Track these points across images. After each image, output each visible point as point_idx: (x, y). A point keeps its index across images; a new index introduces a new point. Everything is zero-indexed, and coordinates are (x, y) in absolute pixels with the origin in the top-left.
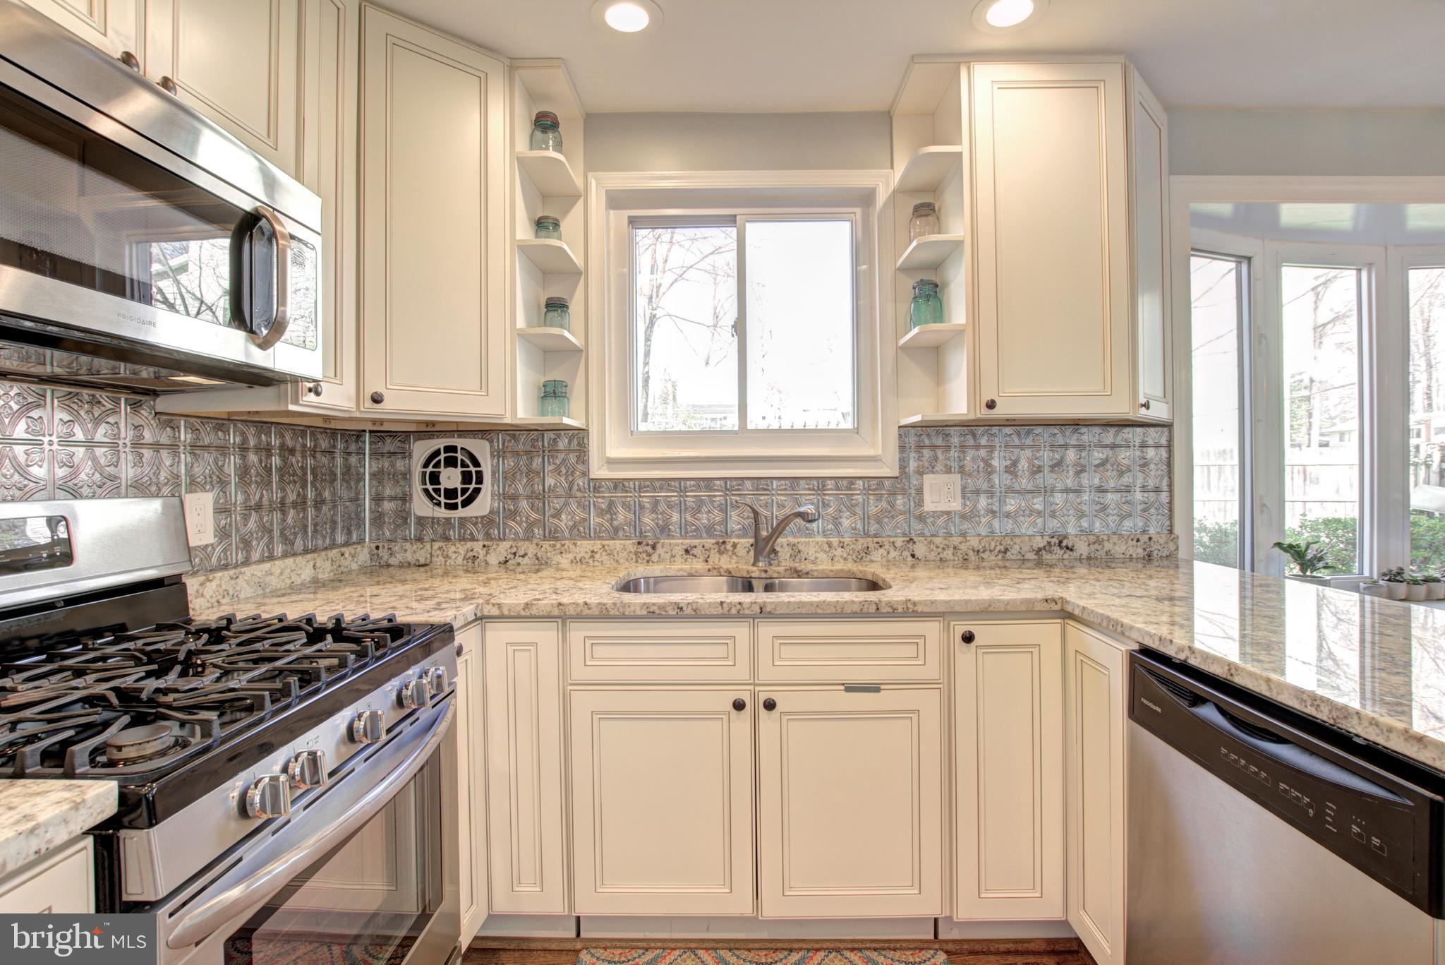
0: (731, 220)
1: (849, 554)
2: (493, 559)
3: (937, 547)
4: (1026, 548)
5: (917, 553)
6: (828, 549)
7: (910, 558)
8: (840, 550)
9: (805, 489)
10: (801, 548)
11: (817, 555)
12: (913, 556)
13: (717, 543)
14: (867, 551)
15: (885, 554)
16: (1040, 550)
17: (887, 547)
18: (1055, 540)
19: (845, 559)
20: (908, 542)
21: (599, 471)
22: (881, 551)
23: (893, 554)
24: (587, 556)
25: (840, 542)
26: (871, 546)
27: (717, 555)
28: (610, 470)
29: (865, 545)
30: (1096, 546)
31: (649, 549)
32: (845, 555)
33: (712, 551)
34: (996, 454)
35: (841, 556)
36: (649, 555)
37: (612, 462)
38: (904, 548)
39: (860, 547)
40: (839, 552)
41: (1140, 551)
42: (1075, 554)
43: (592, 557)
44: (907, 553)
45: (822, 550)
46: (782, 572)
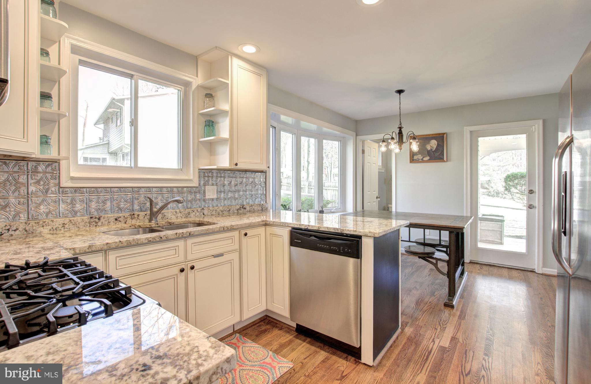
0: (131, 76)
1: (183, 215)
3: (211, 211)
4: (235, 209)
5: (205, 213)
6: (175, 214)
7: (203, 215)
8: (180, 214)
9: (165, 191)
10: (165, 214)
11: (172, 216)
12: (203, 214)
13: (131, 215)
14: (189, 213)
15: (195, 214)
16: (238, 209)
17: (195, 212)
18: (242, 206)
19: (182, 217)
20: (202, 209)
21: (66, 183)
22: (194, 213)
23: (198, 214)
24: (60, 226)
25: (180, 211)
26: (190, 212)
27: (131, 220)
28: (72, 183)
29: (188, 211)
30: (251, 207)
31: (97, 220)
32: (181, 216)
33: (128, 218)
34: (226, 179)
35: (180, 216)
36: (97, 223)
37: (73, 179)
38: (201, 212)
39: (186, 212)
40: (179, 215)
41: (260, 208)
42: (246, 210)
43: (63, 226)
44: (202, 213)
45: (173, 214)
46: (164, 223)
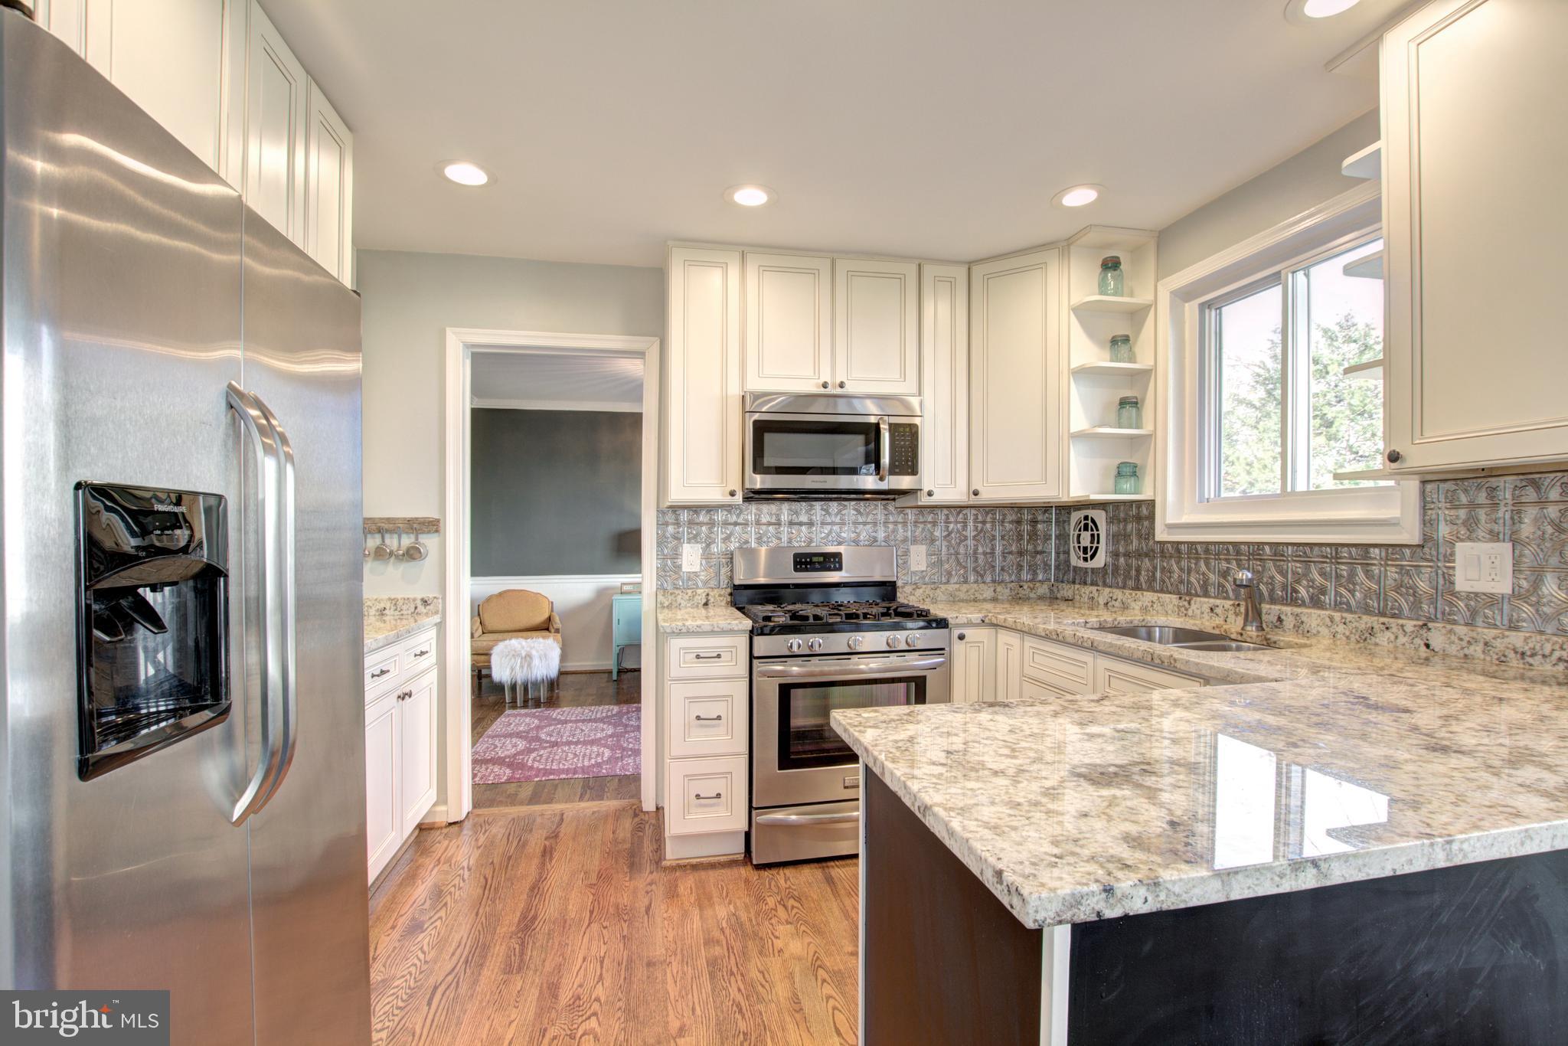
1: (1351, 633)
2: (1102, 601)
3: (1461, 639)
5: (1433, 644)
6: (1330, 624)
7: (1423, 648)
8: (1342, 626)
9: (1318, 556)
10: (1304, 619)
11: (1320, 629)
12: (1427, 646)
13: (1233, 605)
14: (1371, 631)
15: (1392, 638)
17: (1394, 629)
19: (1348, 638)
20: (1422, 627)
21: (1161, 535)
22: (1388, 634)
23: (1402, 639)
24: (1149, 605)
25: (1342, 618)
26: (1376, 626)
27: (1234, 616)
28: (1169, 534)
29: (1369, 625)
31: (1186, 604)
32: (1347, 633)
33: (1231, 612)
35: (1344, 634)
36: (1186, 610)
37: (1171, 527)
38: (1415, 635)
39: (1363, 626)
40: (1341, 628)
43: (1152, 606)
44: (1419, 642)
45: (1324, 624)
